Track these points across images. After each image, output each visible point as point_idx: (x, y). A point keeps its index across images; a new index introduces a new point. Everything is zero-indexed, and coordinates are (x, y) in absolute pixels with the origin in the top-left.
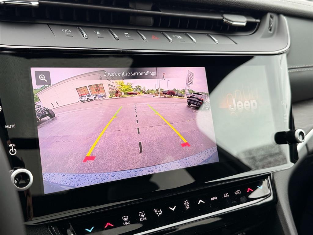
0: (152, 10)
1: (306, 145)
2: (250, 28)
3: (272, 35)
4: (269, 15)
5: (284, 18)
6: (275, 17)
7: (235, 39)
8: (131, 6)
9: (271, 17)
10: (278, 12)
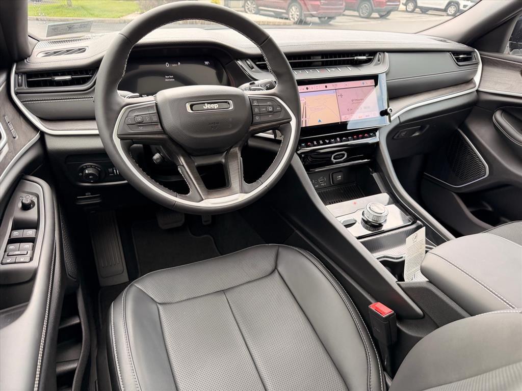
0: (322, 59)
1: (399, 117)
2: (368, 61)
3: (379, 64)
4: (378, 53)
5: (387, 54)
6: (382, 54)
7: (360, 68)
8: (312, 58)
9: (380, 54)
10: (384, 51)
